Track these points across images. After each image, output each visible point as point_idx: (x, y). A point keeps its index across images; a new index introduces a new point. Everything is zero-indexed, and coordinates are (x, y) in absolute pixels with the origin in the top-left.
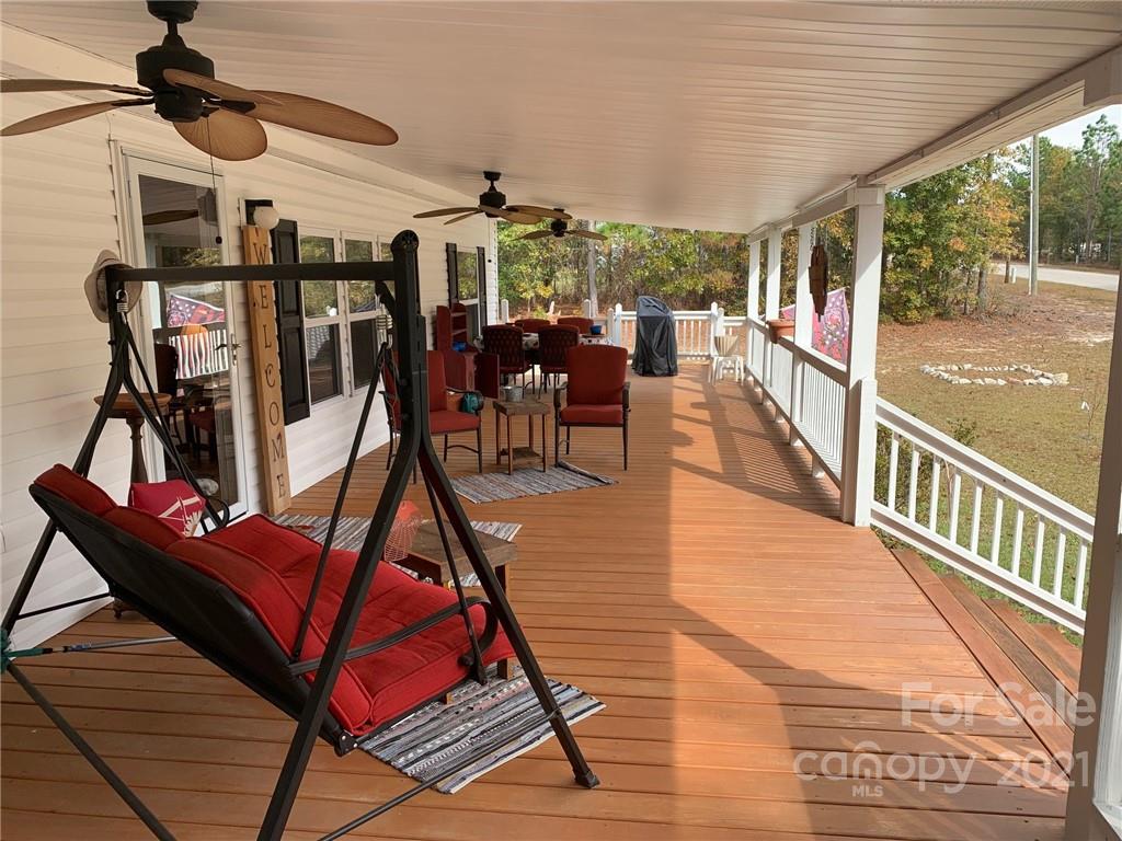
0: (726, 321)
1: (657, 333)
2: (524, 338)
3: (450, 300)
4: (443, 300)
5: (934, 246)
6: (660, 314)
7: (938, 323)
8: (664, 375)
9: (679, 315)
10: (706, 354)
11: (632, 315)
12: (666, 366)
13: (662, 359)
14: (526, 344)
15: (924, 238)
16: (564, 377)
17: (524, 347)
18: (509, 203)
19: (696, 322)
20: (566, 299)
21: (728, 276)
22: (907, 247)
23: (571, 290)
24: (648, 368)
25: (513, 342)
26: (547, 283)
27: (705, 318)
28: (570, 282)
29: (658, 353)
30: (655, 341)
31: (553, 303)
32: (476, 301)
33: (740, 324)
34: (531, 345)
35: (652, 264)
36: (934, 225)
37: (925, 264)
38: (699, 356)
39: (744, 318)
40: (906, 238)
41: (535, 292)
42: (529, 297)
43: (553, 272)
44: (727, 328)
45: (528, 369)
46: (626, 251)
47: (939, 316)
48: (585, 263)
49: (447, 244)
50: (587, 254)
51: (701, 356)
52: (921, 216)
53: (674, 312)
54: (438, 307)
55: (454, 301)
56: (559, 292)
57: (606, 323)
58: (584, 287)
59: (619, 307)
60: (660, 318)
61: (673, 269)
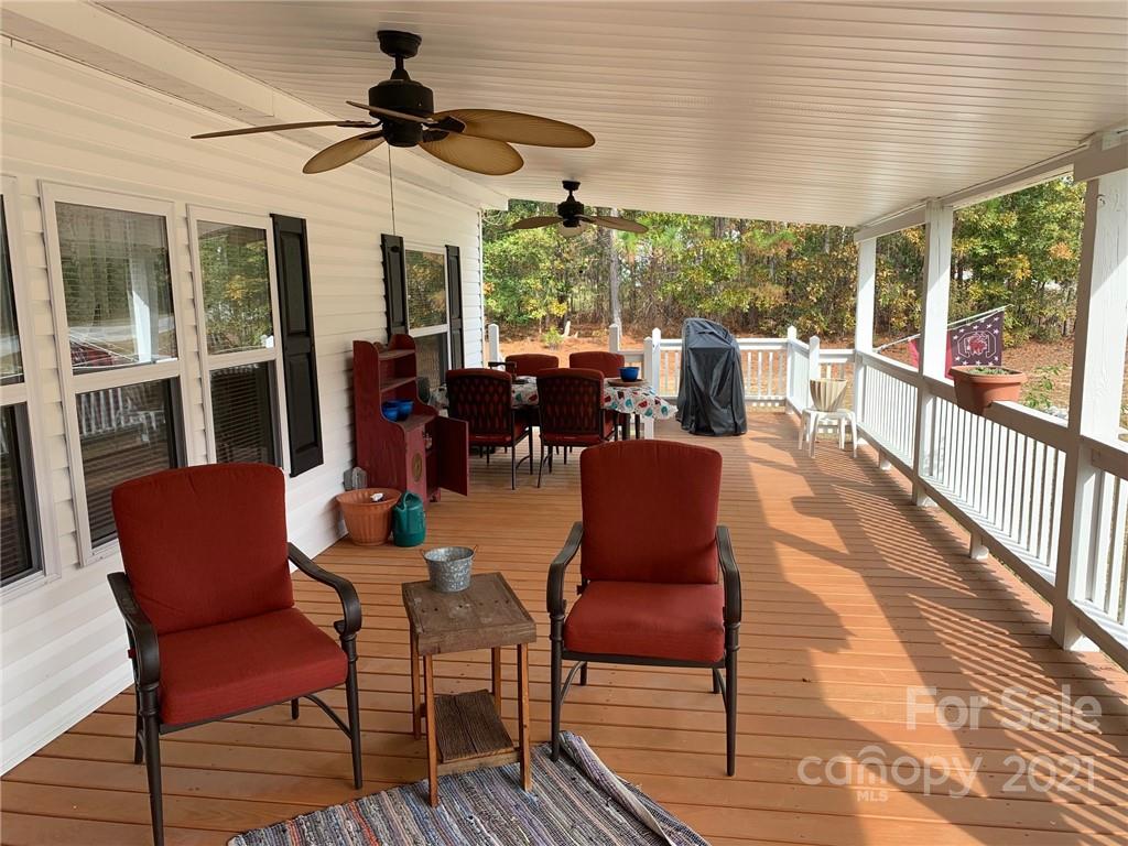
0: (822, 356)
1: (717, 373)
2: (516, 388)
3: (388, 330)
4: (374, 329)
5: (1031, 254)
6: (723, 345)
7: (1033, 347)
8: (727, 434)
9: (746, 344)
10: (781, 398)
11: (676, 346)
12: (731, 421)
13: (725, 411)
14: (518, 397)
15: (1018, 243)
16: (578, 451)
17: (514, 402)
18: (440, 106)
19: (766, 353)
20: (583, 319)
21: (779, 290)
22: (996, 256)
23: (590, 307)
24: (703, 424)
25: (496, 397)
26: (562, 300)
27: (779, 347)
28: (588, 298)
29: (719, 401)
30: (714, 384)
31: (569, 323)
32: (445, 328)
33: (844, 360)
34: (526, 400)
35: (686, 277)
36: (1028, 227)
37: (1019, 275)
38: (770, 401)
39: (850, 351)
40: (995, 244)
41: (548, 311)
42: (539, 316)
43: (568, 287)
44: (824, 365)
45: (521, 438)
46: (654, 261)
47: (1035, 338)
48: (607, 277)
49: (383, 236)
50: (609, 265)
51: (773, 401)
52: (1015, 217)
53: (738, 340)
54: (355, 343)
55: (397, 330)
56: (577, 309)
57: (642, 358)
58: (605, 306)
59: (657, 332)
60: (721, 351)
61: (711, 283)
